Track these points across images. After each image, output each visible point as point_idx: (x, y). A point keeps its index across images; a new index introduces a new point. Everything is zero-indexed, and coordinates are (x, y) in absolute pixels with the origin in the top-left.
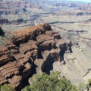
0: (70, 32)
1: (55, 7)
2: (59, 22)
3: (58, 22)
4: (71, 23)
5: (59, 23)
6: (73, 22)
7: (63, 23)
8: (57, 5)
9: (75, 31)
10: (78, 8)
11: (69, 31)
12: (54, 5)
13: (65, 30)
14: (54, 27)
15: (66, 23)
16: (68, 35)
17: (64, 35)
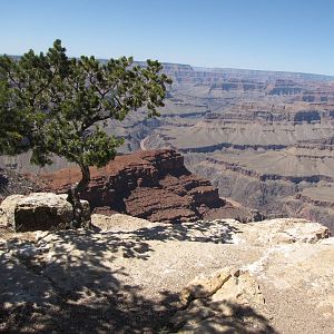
0: (268, 182)
1: (217, 93)
2: (230, 145)
3: (227, 145)
4: (274, 147)
5: (231, 149)
6: (281, 147)
7: (243, 148)
8: (226, 87)
9: (288, 178)
10: (301, 95)
11: (264, 178)
12: (214, 87)
13: (249, 173)
14: (211, 165)
15: (256, 148)
16: (259, 192)
17: (246, 193)
